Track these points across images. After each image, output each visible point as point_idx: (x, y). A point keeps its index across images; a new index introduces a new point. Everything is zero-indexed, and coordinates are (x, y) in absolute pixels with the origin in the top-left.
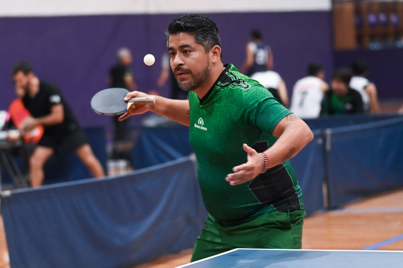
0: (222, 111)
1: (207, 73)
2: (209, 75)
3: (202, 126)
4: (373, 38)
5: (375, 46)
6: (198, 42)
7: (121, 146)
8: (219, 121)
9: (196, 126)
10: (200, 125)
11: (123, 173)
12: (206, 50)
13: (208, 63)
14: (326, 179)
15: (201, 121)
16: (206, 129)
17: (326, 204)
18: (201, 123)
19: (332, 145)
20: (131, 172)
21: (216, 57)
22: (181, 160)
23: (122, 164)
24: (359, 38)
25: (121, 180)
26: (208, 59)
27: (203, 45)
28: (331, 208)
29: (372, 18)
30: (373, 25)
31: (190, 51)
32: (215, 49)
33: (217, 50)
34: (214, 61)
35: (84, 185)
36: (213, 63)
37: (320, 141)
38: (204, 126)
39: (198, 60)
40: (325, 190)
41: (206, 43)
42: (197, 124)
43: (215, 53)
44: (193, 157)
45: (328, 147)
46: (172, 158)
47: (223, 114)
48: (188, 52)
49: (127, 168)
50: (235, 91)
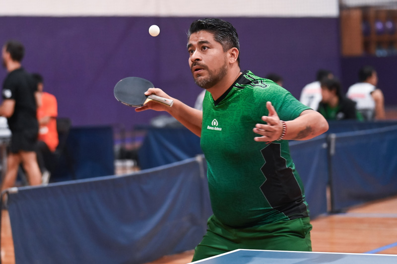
0: (239, 110)
1: (223, 72)
2: (226, 74)
3: (217, 127)
4: (380, 45)
5: (381, 53)
6: (217, 40)
7: (129, 146)
8: (236, 120)
9: (209, 128)
10: (214, 126)
11: (129, 172)
12: (224, 49)
13: (225, 62)
14: (330, 183)
15: (215, 122)
16: (220, 129)
17: (329, 208)
18: (215, 124)
19: (336, 149)
20: (137, 172)
21: (233, 58)
22: (188, 160)
23: (129, 163)
24: (366, 45)
25: (127, 179)
26: (226, 58)
27: (221, 44)
28: (334, 212)
29: (379, 26)
30: (380, 33)
31: (208, 48)
32: (233, 51)
33: (234, 52)
34: (231, 62)
35: (90, 183)
36: (230, 64)
37: (325, 145)
38: (218, 127)
39: (215, 58)
40: (328, 195)
41: (225, 43)
42: (211, 126)
43: (233, 55)
44: (199, 158)
45: (332, 151)
46: (179, 159)
47: (240, 113)
48: (206, 48)
49: (133, 167)
50: (254, 91)
